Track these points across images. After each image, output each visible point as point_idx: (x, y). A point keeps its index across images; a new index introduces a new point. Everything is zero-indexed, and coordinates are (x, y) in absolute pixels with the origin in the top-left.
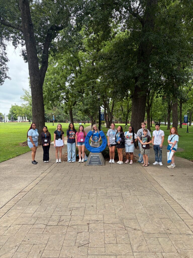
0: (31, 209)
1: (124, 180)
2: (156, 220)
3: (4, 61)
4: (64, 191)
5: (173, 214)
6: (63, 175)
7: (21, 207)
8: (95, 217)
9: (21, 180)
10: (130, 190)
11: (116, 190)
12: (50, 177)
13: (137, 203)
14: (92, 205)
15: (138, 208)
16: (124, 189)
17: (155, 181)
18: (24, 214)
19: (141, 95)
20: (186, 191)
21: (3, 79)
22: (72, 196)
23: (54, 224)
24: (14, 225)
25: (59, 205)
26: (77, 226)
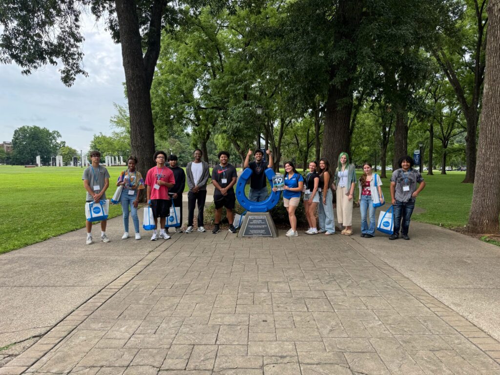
0: (123, 329)
1: (323, 265)
2: (421, 353)
3: (74, 41)
4: (197, 289)
5: (458, 338)
6: (194, 255)
7: (100, 324)
8: (276, 348)
9: (103, 266)
10: (341, 285)
11: (310, 285)
12: (167, 260)
13: (366, 315)
14: (264, 320)
15: (370, 325)
16: (327, 283)
17: (390, 266)
18: (106, 341)
19: (343, 106)
20: (464, 287)
21: (73, 76)
22: (217, 299)
23: (179, 367)
24: (81, 368)
25: (187, 319)
26: (234, 371)
